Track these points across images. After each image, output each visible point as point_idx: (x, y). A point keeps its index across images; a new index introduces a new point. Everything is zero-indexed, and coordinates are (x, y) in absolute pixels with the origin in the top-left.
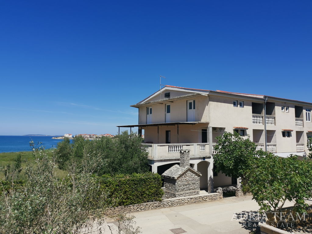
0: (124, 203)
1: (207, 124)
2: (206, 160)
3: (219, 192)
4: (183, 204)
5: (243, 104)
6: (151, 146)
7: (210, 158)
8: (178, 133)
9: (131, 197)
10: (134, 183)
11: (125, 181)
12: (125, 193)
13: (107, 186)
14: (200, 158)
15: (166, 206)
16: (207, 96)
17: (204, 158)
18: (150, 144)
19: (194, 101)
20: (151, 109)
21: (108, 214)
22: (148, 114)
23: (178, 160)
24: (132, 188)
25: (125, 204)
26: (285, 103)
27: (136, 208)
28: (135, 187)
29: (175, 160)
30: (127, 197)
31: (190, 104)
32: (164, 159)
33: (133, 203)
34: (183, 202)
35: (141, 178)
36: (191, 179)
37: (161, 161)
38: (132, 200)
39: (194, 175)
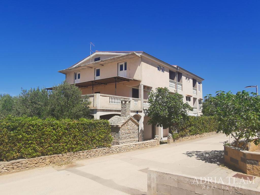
0: (73, 149)
1: (139, 81)
2: (139, 114)
3: (157, 139)
4: (129, 150)
5: (164, 70)
6: (93, 96)
7: (141, 112)
8: (116, 87)
9: (80, 142)
10: (84, 128)
11: (74, 124)
12: (74, 138)
13: (54, 129)
14: (134, 112)
15: (114, 152)
16: (140, 56)
17: (137, 112)
21: (55, 161)
22: (76, 79)
23: (119, 111)
24: (82, 132)
25: (75, 150)
26: (188, 74)
27: (86, 155)
28: (85, 132)
29: (115, 111)
30: (77, 143)
31: (121, 66)
32: (106, 109)
33: (83, 149)
34: (129, 148)
35: (91, 122)
36: (131, 128)
37: (103, 110)
38: (81, 145)
39: (134, 124)
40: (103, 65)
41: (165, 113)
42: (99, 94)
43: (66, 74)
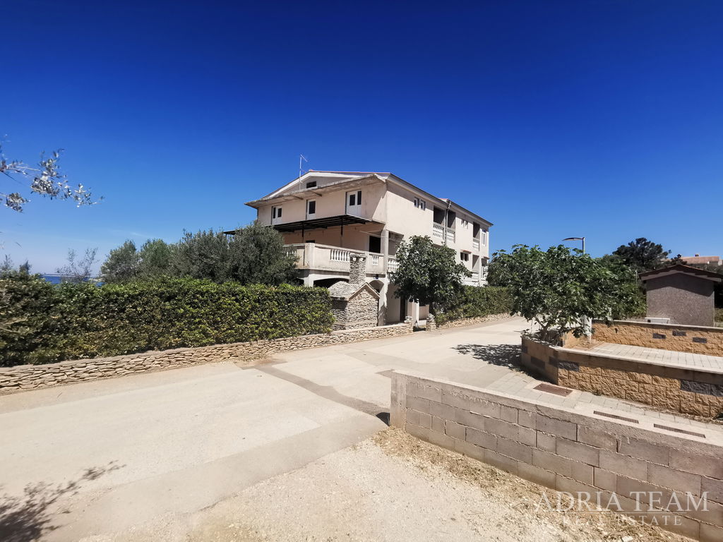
0: (267, 333)
1: (382, 225)
2: (380, 279)
3: (408, 323)
4: (362, 340)
5: (425, 205)
6: (303, 247)
7: (384, 276)
8: (342, 233)
9: (281, 323)
10: (287, 300)
11: (270, 293)
12: (271, 317)
13: (237, 300)
14: (371, 275)
15: (337, 342)
16: (384, 181)
17: (377, 276)
18: (302, 245)
19: (360, 194)
20: (280, 210)
21: (238, 353)
22: (274, 217)
23: (347, 274)
24: (284, 307)
25: (271, 336)
26: (465, 215)
27: (289, 345)
28: (289, 306)
29: (340, 273)
30: (274, 324)
31: (352, 197)
32: (324, 269)
33: (285, 334)
34: (361, 336)
35: (298, 291)
36: (366, 303)
37: (320, 272)
38: (282, 328)
39: (371, 296)
40: (320, 195)
41: (424, 280)
42: (314, 244)
43: (257, 208)
